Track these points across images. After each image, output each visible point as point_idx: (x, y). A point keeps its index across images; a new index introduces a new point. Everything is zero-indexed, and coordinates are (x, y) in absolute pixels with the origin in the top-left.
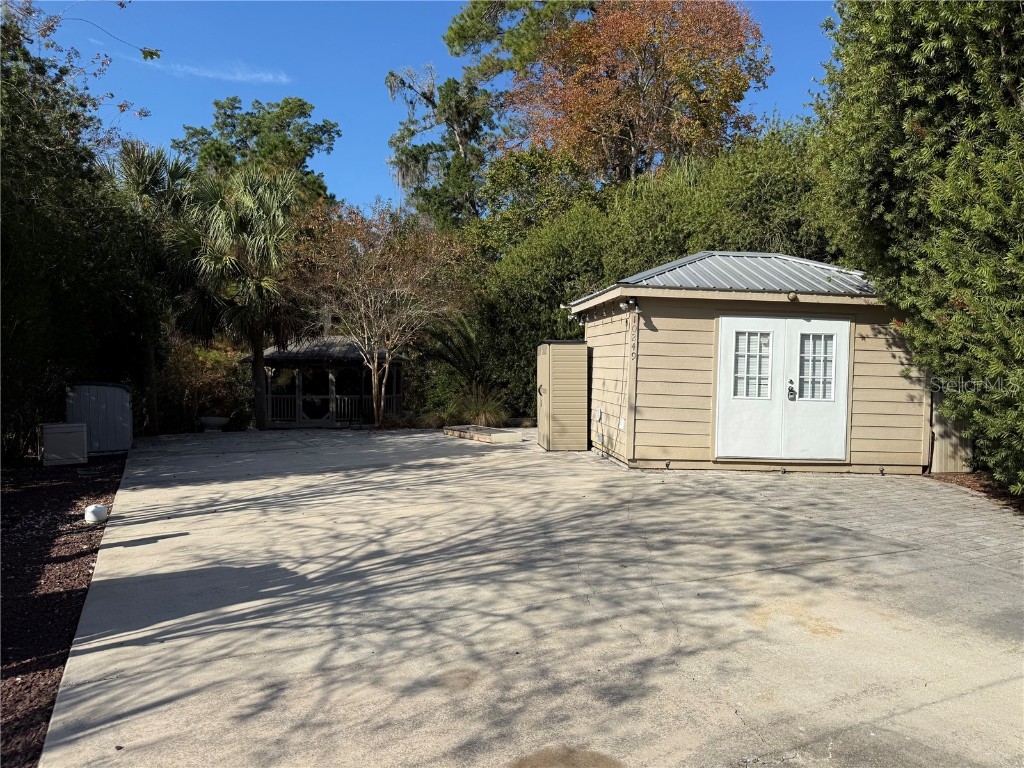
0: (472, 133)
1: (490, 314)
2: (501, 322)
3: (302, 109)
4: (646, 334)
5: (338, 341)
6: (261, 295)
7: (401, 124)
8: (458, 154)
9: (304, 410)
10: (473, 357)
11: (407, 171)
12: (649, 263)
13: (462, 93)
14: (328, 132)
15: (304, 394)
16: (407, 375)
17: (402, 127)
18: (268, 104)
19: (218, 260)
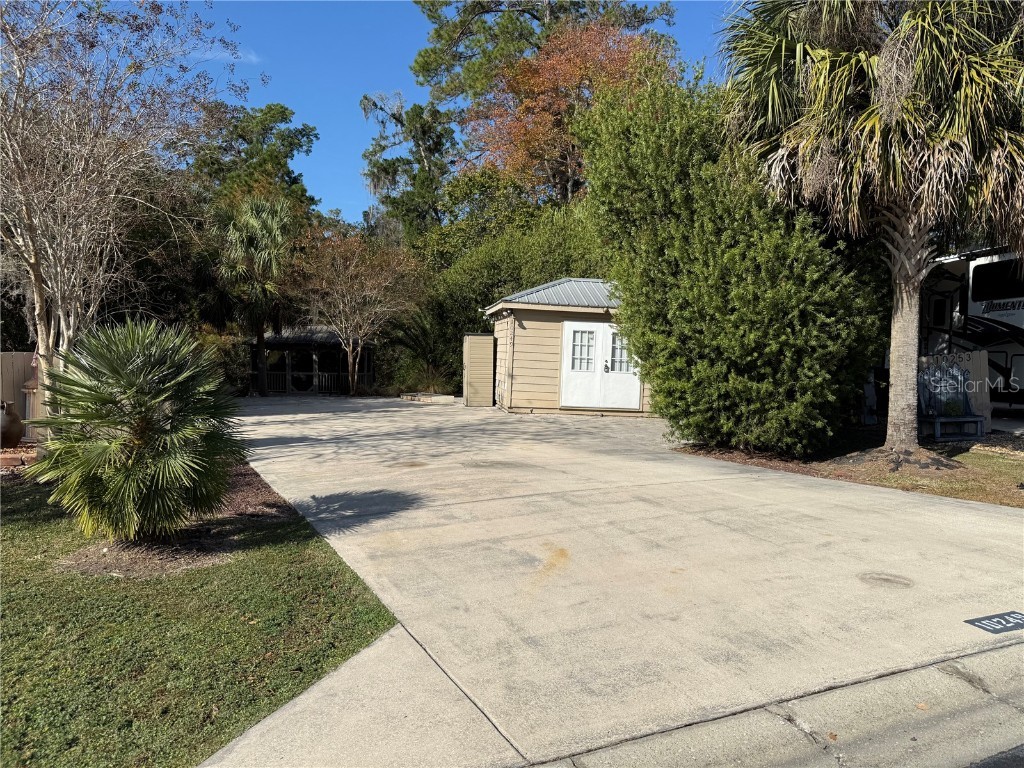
0: (436, 148)
1: (439, 310)
2: (448, 317)
3: (284, 115)
4: (519, 331)
5: (321, 330)
6: (265, 295)
7: (373, 139)
8: (423, 168)
9: (293, 384)
10: (427, 344)
11: (378, 181)
12: (552, 277)
13: (426, 116)
14: (308, 136)
15: (293, 371)
16: (378, 359)
17: (374, 143)
18: (252, 109)
19: (233, 267)
